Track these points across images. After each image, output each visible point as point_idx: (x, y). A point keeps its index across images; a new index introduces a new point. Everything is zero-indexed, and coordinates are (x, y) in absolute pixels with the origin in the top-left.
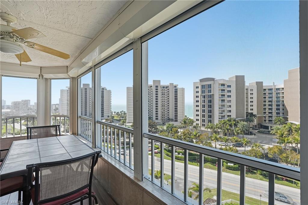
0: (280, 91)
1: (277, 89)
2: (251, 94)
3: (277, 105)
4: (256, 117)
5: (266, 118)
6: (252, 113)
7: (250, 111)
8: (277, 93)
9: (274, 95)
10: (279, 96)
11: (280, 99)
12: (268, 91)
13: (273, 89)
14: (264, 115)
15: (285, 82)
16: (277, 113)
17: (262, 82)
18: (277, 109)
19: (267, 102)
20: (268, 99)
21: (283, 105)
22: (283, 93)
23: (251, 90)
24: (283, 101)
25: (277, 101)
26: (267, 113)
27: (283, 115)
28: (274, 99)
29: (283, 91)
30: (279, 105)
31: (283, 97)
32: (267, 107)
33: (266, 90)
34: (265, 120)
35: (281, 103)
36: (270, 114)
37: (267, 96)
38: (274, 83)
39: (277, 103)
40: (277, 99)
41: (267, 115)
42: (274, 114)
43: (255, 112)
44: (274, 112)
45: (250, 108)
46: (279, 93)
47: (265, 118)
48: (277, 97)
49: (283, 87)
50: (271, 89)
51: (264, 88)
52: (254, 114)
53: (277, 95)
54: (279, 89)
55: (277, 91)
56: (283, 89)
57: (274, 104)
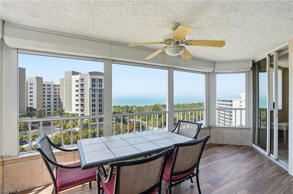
0: (57, 87)
1: (54, 85)
2: (30, 88)
3: (54, 99)
4: (36, 111)
5: (46, 111)
6: (32, 108)
7: (29, 106)
8: (54, 89)
9: (52, 90)
10: (56, 91)
11: (56, 94)
12: (47, 86)
13: (51, 85)
14: (43, 109)
15: (61, 80)
16: (54, 106)
17: (42, 78)
18: (54, 102)
19: (46, 96)
20: (46, 94)
21: (59, 99)
22: (59, 89)
23: (30, 84)
24: (59, 96)
25: (54, 96)
26: (46, 107)
27: (59, 108)
28: (52, 94)
29: (59, 88)
30: (56, 99)
31: (59, 92)
32: (46, 101)
33: (45, 85)
34: (44, 113)
35: (57, 98)
36: (49, 107)
37: (46, 91)
38: (52, 80)
39: (55, 97)
40: (55, 94)
41: (46, 108)
42: (52, 107)
43: (35, 106)
44: (52, 105)
45: (29, 102)
46: (56, 89)
47: (44, 111)
48: (54, 92)
49: (59, 84)
50: (49, 85)
51: (44, 83)
52: (34, 108)
53: (54, 91)
54: (56, 85)
55: (54, 87)
56: (59, 85)
57: (52, 98)
